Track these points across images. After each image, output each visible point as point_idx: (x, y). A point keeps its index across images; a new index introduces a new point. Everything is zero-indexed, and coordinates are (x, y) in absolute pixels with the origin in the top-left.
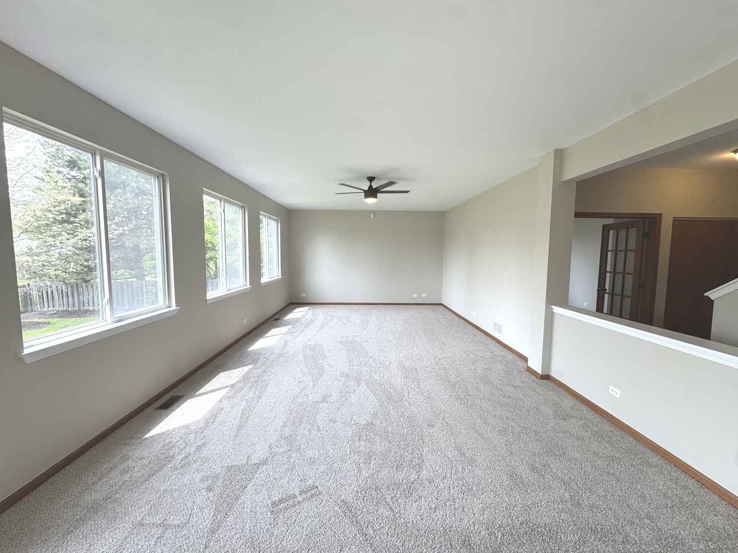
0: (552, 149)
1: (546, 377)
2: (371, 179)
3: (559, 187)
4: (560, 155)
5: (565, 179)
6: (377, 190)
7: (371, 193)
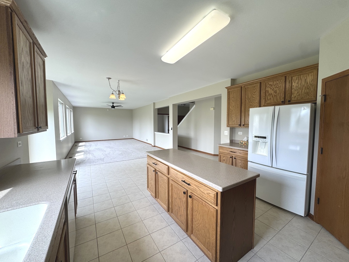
1: (155, 146)
2: (113, 103)
4: (154, 103)
5: (155, 108)
6: (115, 106)
7: (113, 107)
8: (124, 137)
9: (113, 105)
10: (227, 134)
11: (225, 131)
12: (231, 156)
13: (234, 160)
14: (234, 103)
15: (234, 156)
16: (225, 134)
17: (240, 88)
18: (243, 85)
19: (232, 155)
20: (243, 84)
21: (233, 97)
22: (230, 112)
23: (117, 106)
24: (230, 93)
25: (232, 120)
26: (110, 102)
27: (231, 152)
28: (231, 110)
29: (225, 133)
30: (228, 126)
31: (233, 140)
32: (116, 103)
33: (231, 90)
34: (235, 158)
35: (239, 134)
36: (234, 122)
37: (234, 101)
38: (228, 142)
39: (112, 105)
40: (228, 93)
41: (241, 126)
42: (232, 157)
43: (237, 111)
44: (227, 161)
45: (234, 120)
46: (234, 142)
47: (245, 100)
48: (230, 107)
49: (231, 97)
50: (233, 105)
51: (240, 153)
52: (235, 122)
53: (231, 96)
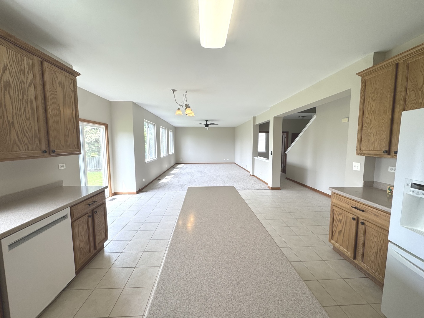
0: (253, 117)
1: (253, 176)
2: (207, 121)
3: (255, 126)
4: (254, 118)
5: (256, 124)
6: (209, 125)
7: (207, 125)
8: (224, 160)
9: (207, 123)
10: (358, 169)
11: (354, 163)
12: (355, 217)
13: (361, 227)
14: (374, 105)
15: (361, 218)
16: (354, 169)
17: (392, 69)
18: (401, 58)
19: (358, 216)
20: (401, 56)
21: (373, 90)
22: (366, 124)
23: (210, 124)
24: (368, 83)
25: (369, 140)
26: (203, 120)
27: (355, 208)
28: (367, 120)
29: (354, 166)
30: (358, 154)
31: (373, 182)
32: (210, 120)
33: (371, 76)
34: (363, 223)
35: (389, 171)
36: (372, 144)
37: (375, 99)
38: (360, 184)
39: (205, 123)
40: (362, 83)
41: (389, 154)
42: (356, 219)
43: (383, 120)
44: (345, 224)
45: (373, 141)
46: (375, 185)
47: (406, 94)
48: (366, 114)
49: (370, 92)
50: (373, 109)
51: (375, 215)
52: (376, 146)
53: (369, 89)
